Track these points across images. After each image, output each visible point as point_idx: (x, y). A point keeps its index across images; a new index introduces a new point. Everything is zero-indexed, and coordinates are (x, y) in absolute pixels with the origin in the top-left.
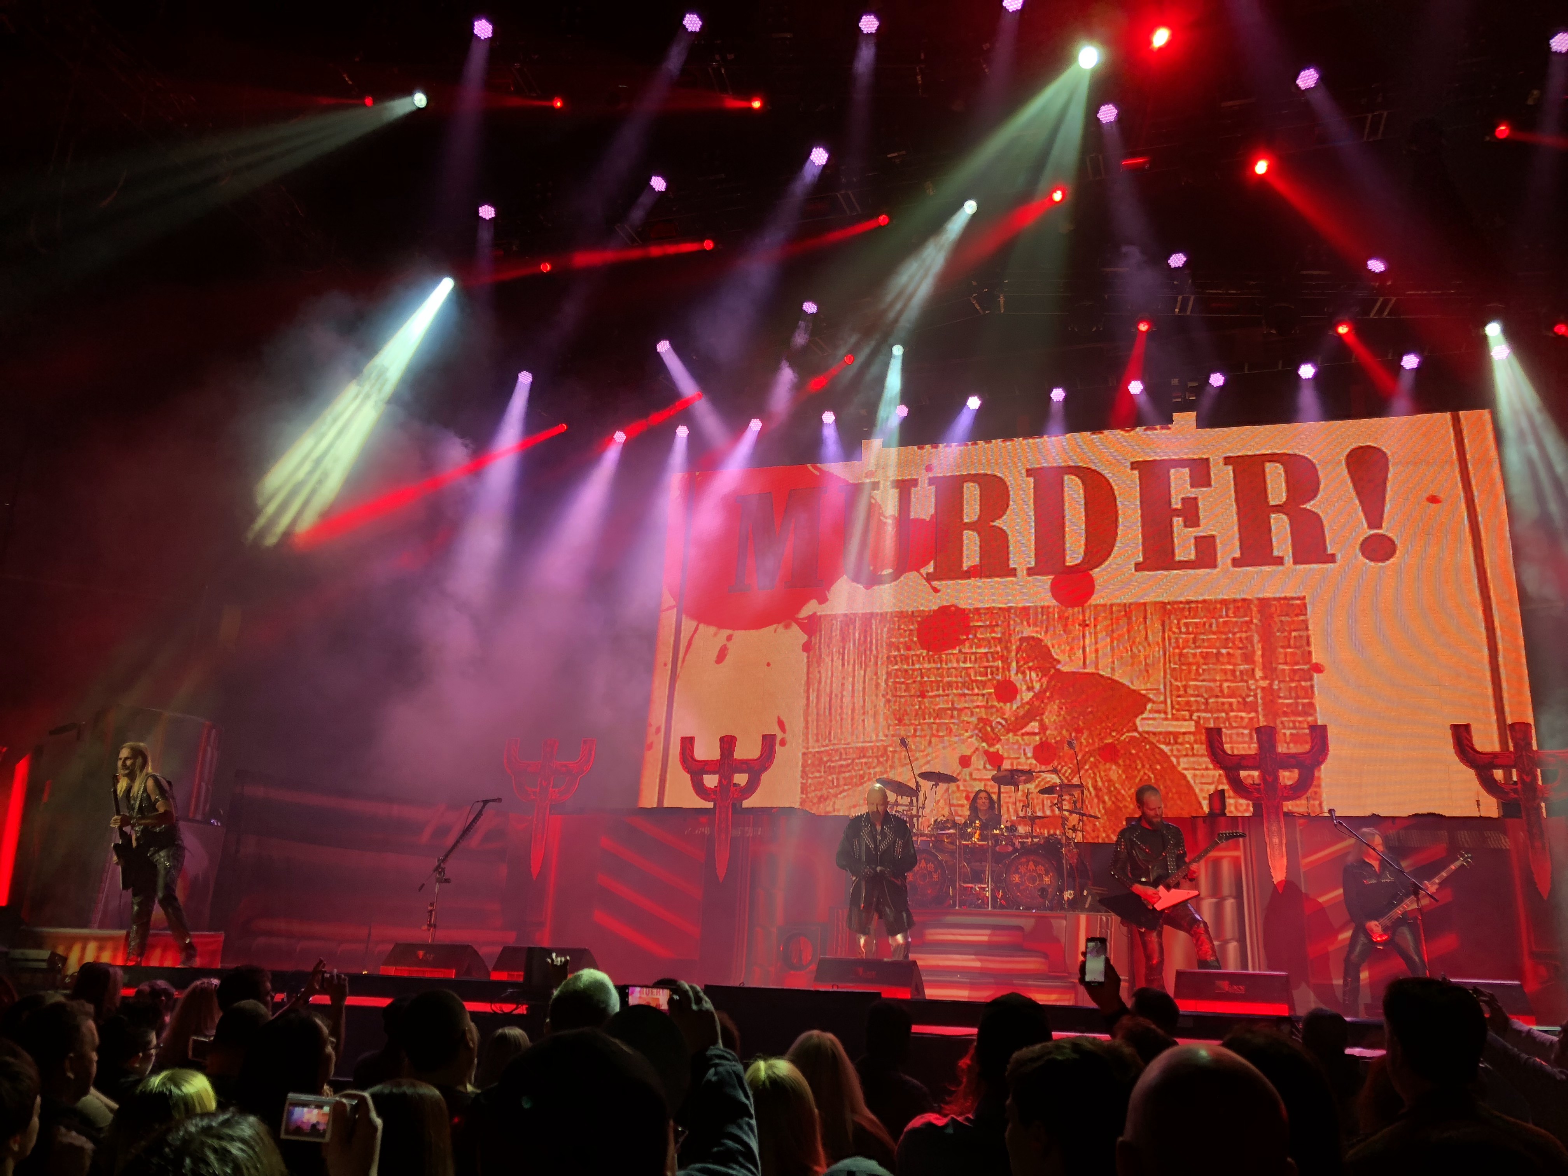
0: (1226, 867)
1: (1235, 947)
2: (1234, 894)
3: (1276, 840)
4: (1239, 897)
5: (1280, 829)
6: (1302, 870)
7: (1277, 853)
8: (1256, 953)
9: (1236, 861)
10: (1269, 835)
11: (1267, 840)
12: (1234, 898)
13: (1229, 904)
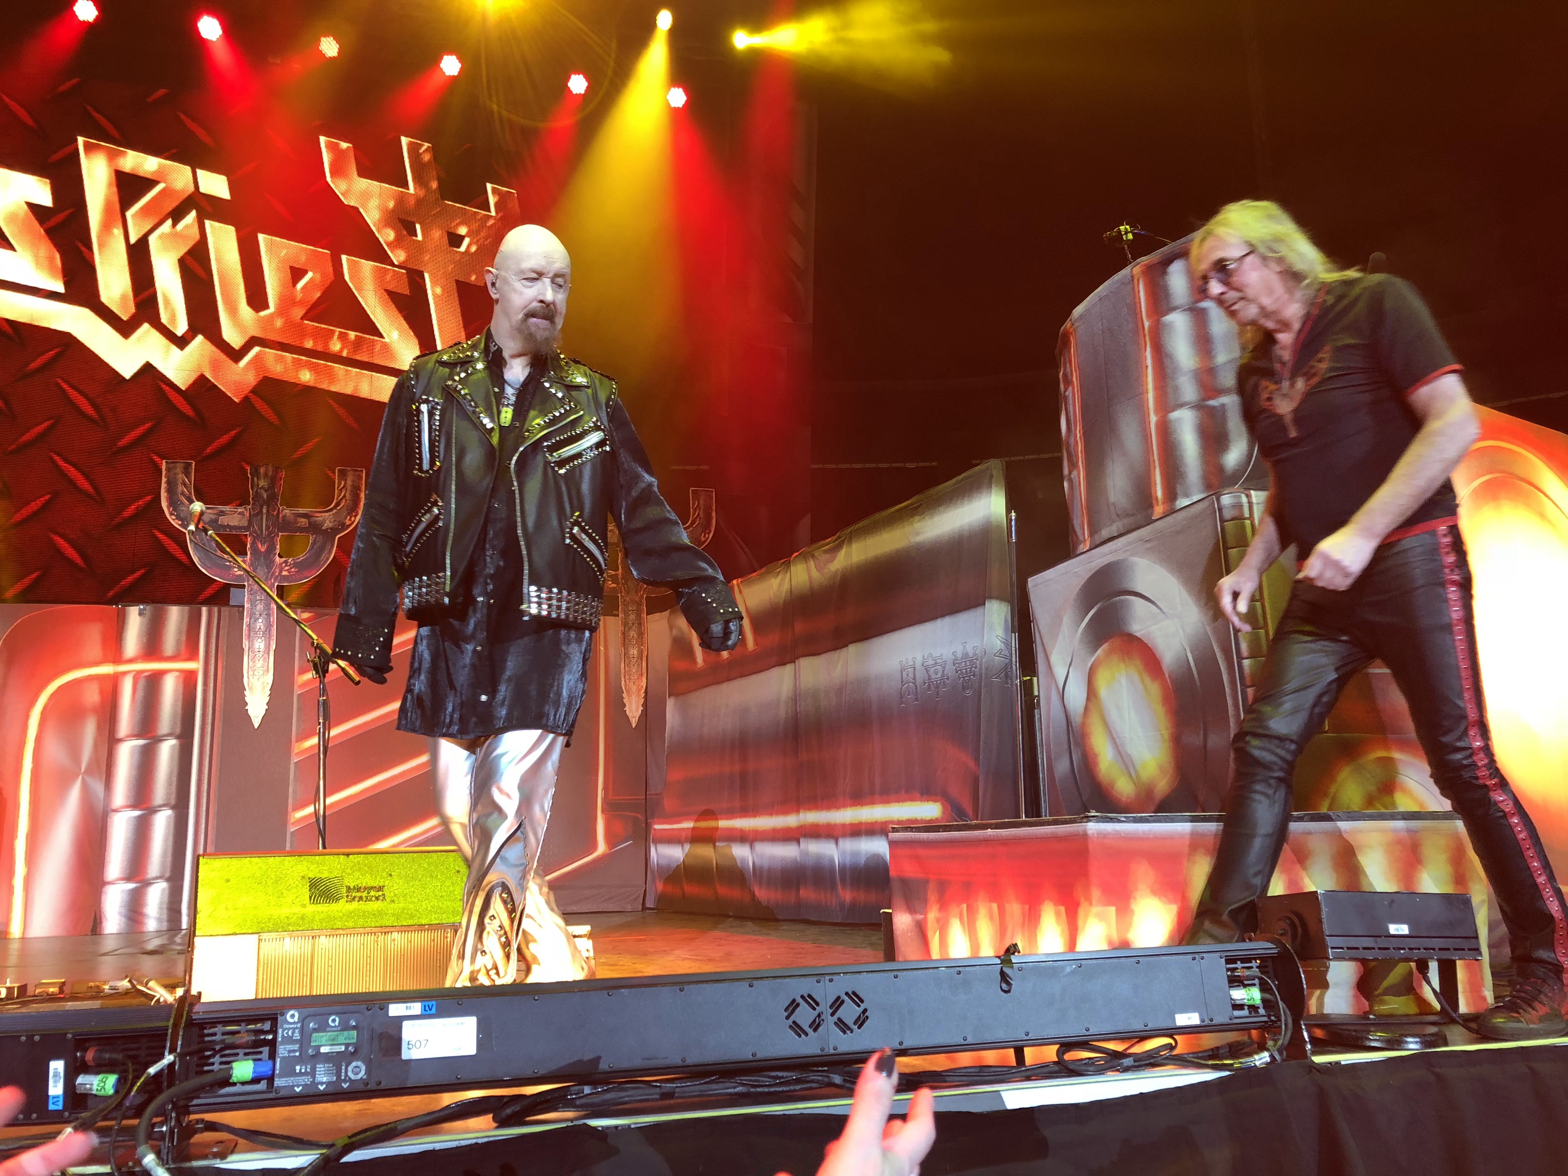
0: (170, 688)
1: (169, 817)
2: (178, 731)
3: (260, 644)
4: (185, 736)
5: (269, 626)
6: (297, 691)
7: (259, 664)
8: (203, 826)
9: (189, 678)
10: (249, 636)
11: (246, 644)
12: (178, 737)
13: (167, 750)
